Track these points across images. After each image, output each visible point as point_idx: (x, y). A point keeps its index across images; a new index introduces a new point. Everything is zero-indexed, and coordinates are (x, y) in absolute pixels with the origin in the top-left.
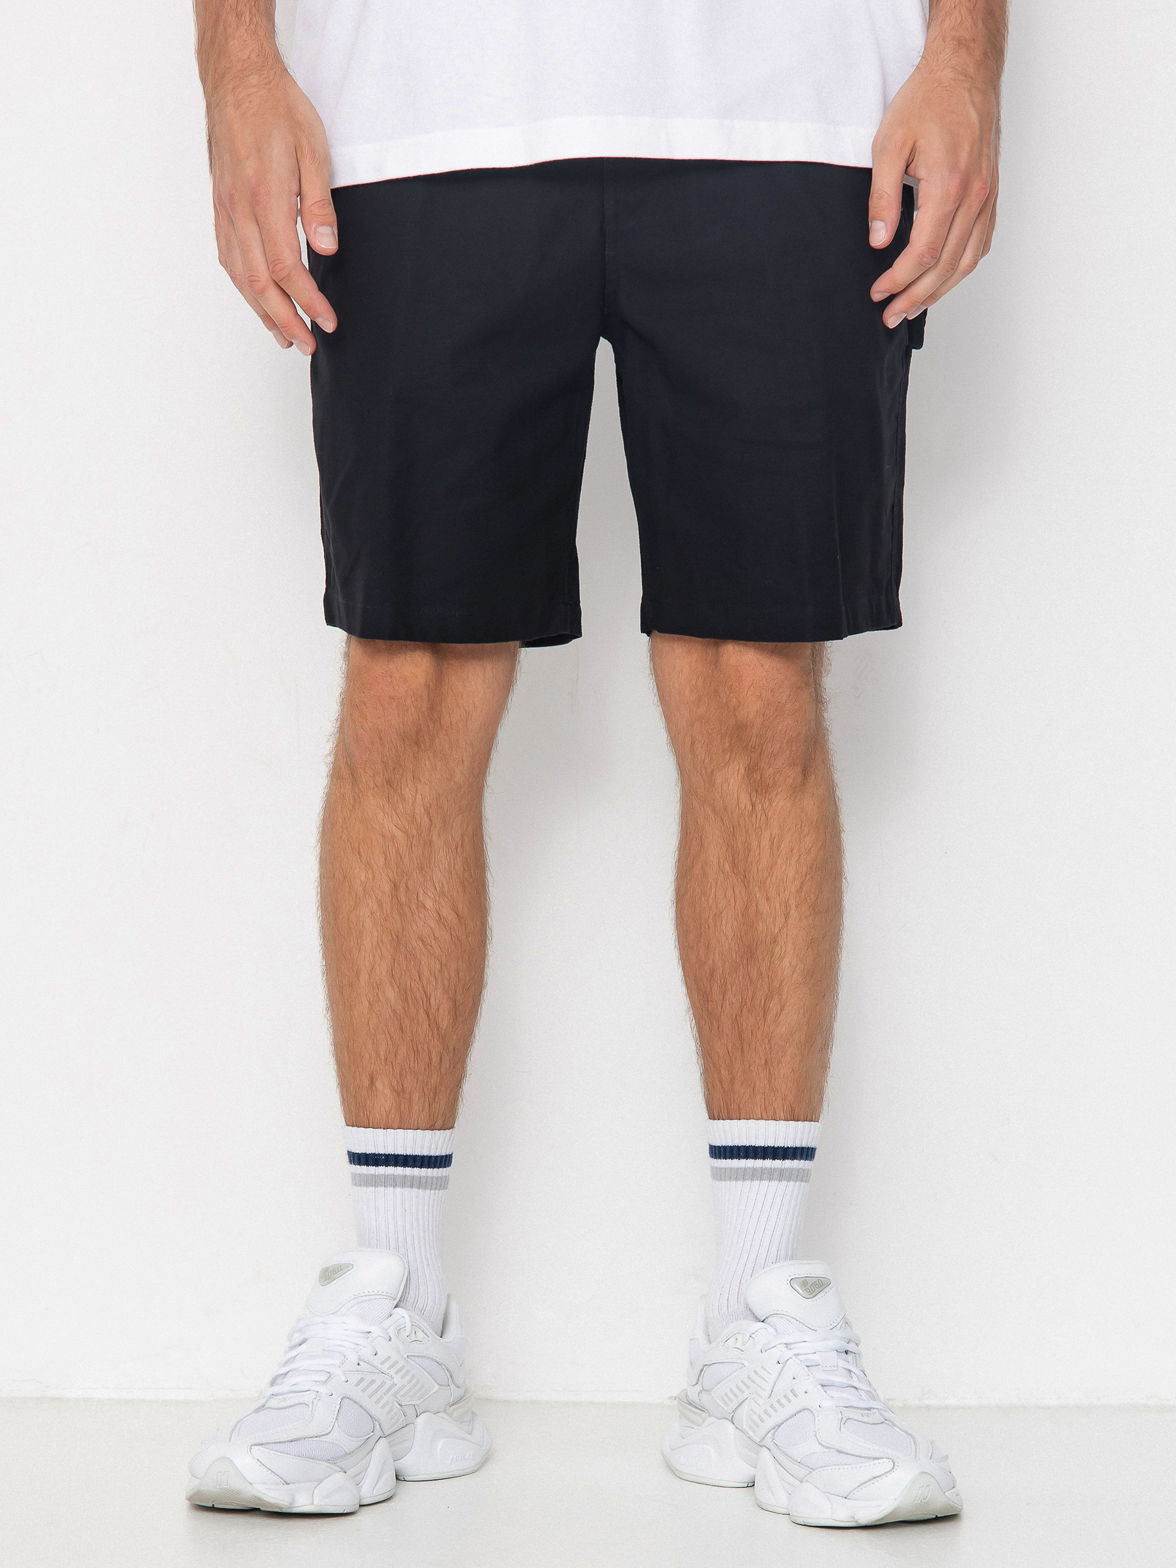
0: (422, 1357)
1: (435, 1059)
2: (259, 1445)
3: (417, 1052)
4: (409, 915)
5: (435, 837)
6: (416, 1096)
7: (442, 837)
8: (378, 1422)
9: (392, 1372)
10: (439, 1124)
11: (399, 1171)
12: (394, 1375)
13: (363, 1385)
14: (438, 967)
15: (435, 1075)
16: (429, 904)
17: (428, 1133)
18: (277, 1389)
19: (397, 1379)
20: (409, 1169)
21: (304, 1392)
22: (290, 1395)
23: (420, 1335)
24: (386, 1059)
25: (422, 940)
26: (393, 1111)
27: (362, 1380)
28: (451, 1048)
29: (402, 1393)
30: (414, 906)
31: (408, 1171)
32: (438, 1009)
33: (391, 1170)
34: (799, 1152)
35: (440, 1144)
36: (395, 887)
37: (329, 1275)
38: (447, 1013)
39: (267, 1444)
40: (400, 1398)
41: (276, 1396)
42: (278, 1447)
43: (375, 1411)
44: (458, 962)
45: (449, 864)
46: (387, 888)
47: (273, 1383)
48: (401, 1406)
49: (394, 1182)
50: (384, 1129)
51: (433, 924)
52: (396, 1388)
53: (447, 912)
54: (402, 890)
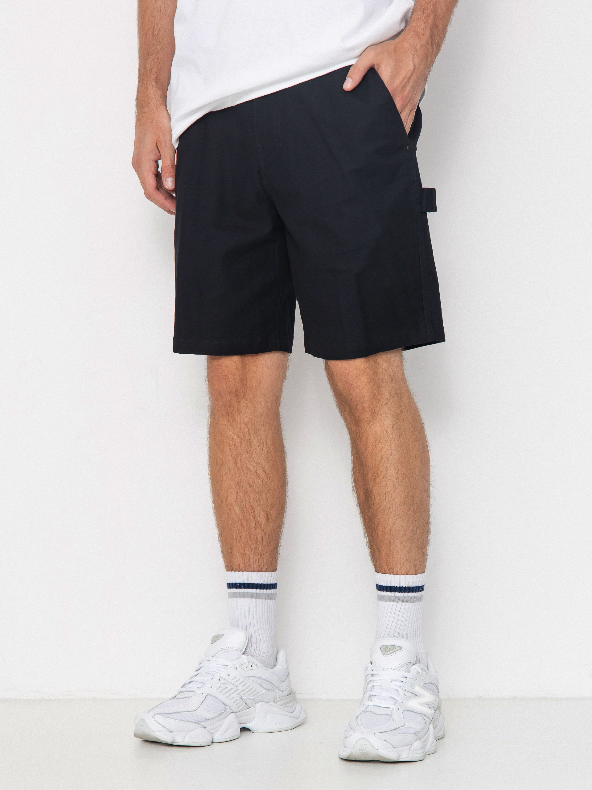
0: (254, 677)
1: (259, 539)
2: (159, 714)
3: (250, 536)
4: (243, 474)
5: (252, 438)
6: (252, 556)
7: (256, 438)
8: (228, 706)
9: (237, 684)
10: (264, 569)
11: (246, 590)
12: (238, 685)
13: (220, 690)
14: (258, 497)
15: (261, 547)
16: (252, 468)
17: (259, 573)
18: (183, 689)
19: (240, 687)
20: (251, 590)
21: (191, 692)
22: (186, 693)
23: (254, 667)
24: (236, 539)
25: (249, 485)
26: (241, 563)
27: (220, 687)
28: (267, 534)
29: (243, 693)
30: (245, 469)
31: (250, 590)
32: (259, 516)
33: (242, 590)
34: (415, 589)
35: (266, 579)
36: (235, 461)
37: (215, 639)
38: (263, 518)
39: (163, 714)
40: (242, 696)
41: (182, 692)
42: (167, 715)
43: (226, 701)
44: (267, 494)
45: (260, 450)
46: (232, 461)
47: (182, 687)
48: (242, 699)
49: (243, 596)
50: (238, 571)
51: (254, 477)
52: (239, 691)
53: (260, 472)
54: (238, 461)
